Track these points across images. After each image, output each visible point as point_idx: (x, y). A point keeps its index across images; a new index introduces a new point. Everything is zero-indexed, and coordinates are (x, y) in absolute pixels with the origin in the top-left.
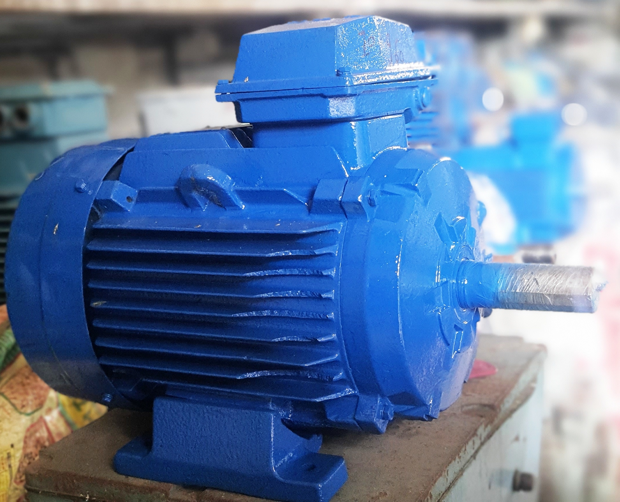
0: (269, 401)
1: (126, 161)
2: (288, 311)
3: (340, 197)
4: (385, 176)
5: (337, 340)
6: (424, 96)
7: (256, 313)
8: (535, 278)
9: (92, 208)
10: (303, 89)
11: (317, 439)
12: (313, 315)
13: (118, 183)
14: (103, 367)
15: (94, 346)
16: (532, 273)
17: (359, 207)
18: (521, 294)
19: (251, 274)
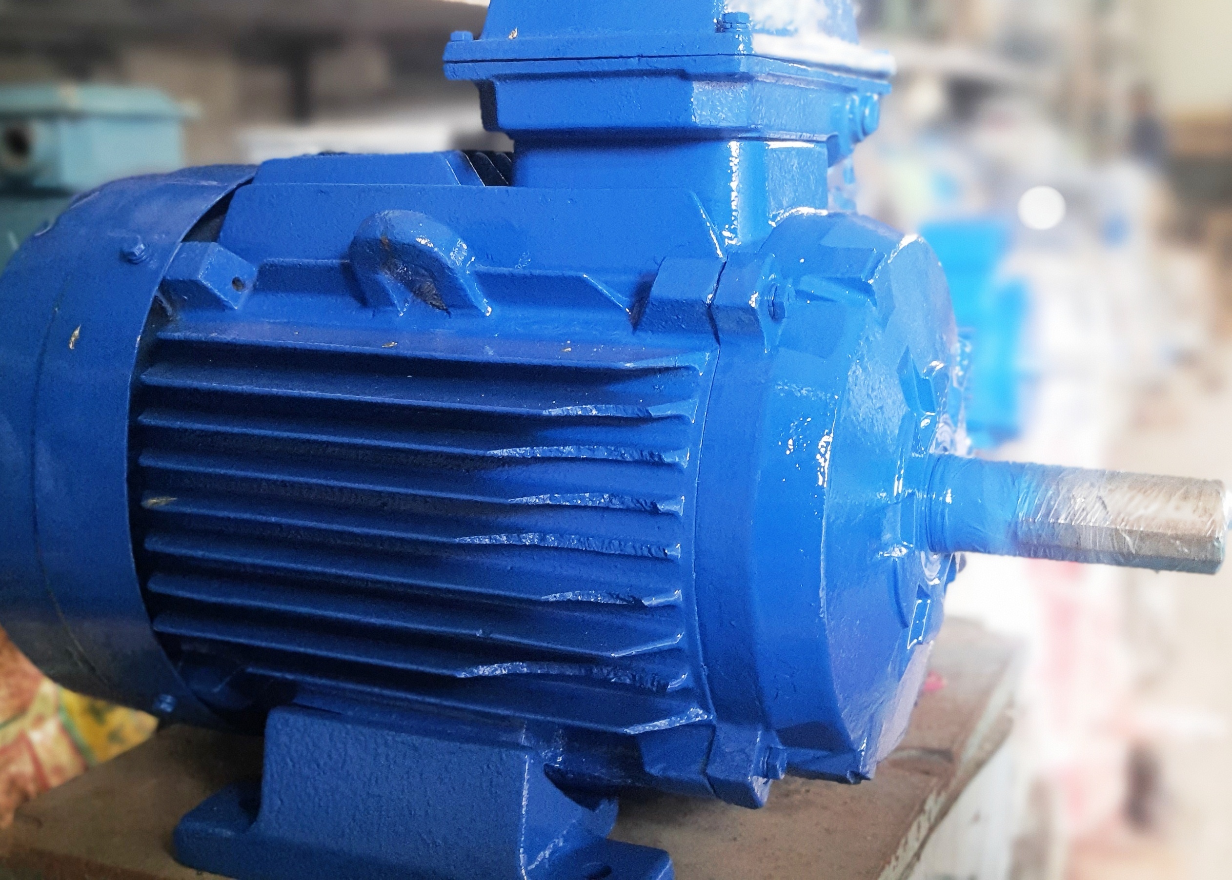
0: (521, 727)
1: (234, 203)
2: (578, 536)
3: (710, 296)
4: (802, 261)
5: (682, 606)
6: (867, 112)
7: (507, 537)
8: (1100, 495)
9: (156, 297)
10: (641, 56)
11: (608, 808)
12: (634, 547)
13: (214, 247)
14: (160, 636)
15: (145, 591)
16: (1092, 485)
17: (750, 319)
18: (1068, 527)
19: (505, 452)
